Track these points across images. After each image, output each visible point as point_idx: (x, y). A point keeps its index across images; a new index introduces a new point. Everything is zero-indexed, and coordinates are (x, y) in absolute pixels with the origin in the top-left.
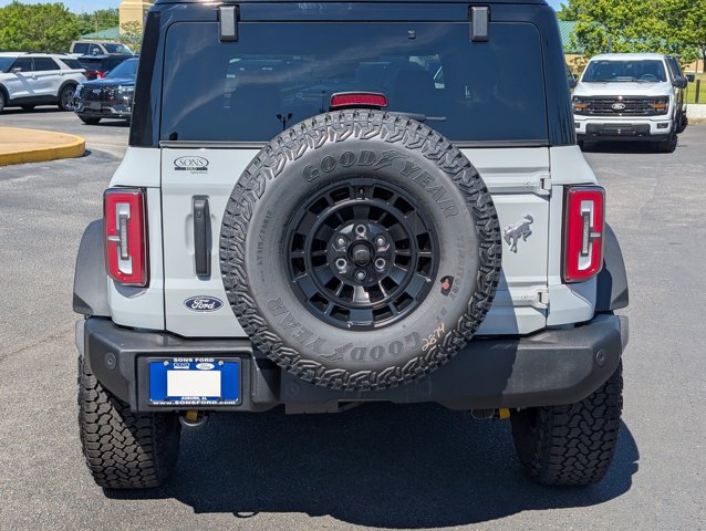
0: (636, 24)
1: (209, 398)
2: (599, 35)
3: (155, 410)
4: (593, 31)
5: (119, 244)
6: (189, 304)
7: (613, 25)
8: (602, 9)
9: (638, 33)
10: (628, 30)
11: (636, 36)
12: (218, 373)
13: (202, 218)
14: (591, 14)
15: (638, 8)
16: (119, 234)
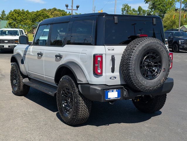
0: (24, 22)
1: (116, 98)
2: (15, 24)
3: (106, 101)
4: (13, 23)
5: (98, 66)
6: (110, 78)
7: (18, 22)
8: (15, 17)
9: (25, 24)
10: (22, 23)
11: (24, 25)
12: (117, 92)
13: (113, 60)
14: (12, 18)
15: (24, 17)
16: (98, 64)
